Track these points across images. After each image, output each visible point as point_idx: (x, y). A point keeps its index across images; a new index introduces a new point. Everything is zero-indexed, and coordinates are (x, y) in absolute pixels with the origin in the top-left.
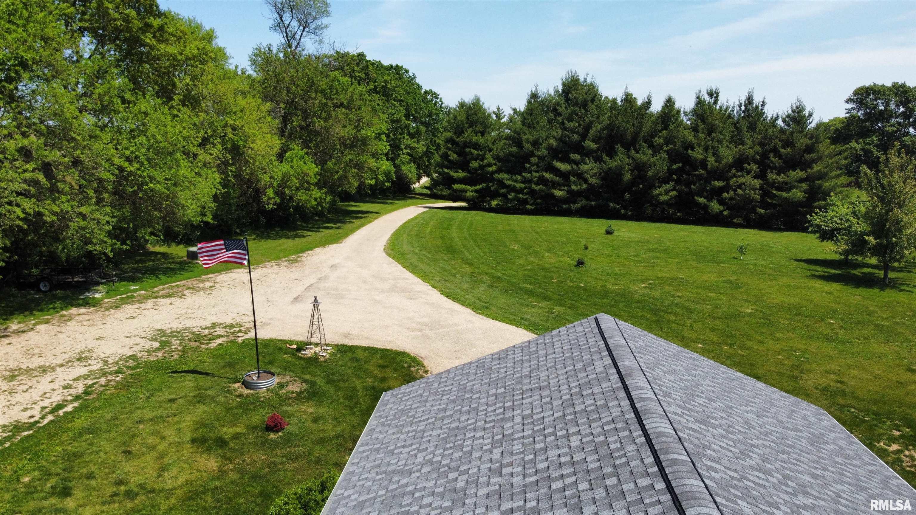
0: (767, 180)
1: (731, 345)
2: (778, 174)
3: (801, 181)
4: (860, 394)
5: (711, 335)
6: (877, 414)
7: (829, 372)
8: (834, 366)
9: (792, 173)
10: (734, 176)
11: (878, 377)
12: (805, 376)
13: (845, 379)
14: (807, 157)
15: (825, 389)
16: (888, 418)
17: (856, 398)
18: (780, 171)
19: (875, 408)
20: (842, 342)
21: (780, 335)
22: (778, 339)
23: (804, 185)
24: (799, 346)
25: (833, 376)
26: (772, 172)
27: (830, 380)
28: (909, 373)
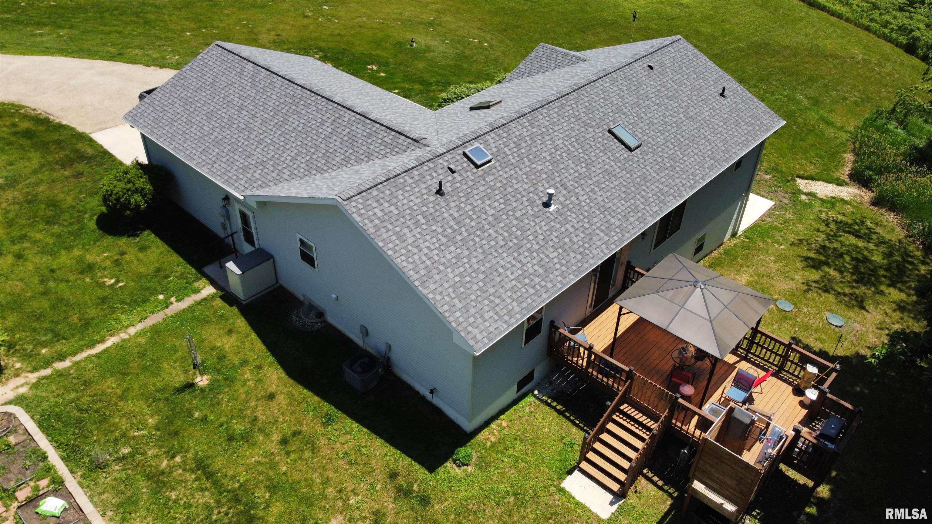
1: (206, 28)
4: (291, 39)
5: (188, 23)
6: (305, 49)
7: (269, 30)
8: (269, 26)
11: (293, 26)
12: (259, 37)
13: (279, 33)
15: (274, 42)
16: (311, 49)
17: (291, 43)
19: (301, 46)
20: (263, 7)
21: (226, 12)
22: (228, 15)
24: (242, 17)
25: (273, 33)
27: (272, 36)
28: (305, 19)
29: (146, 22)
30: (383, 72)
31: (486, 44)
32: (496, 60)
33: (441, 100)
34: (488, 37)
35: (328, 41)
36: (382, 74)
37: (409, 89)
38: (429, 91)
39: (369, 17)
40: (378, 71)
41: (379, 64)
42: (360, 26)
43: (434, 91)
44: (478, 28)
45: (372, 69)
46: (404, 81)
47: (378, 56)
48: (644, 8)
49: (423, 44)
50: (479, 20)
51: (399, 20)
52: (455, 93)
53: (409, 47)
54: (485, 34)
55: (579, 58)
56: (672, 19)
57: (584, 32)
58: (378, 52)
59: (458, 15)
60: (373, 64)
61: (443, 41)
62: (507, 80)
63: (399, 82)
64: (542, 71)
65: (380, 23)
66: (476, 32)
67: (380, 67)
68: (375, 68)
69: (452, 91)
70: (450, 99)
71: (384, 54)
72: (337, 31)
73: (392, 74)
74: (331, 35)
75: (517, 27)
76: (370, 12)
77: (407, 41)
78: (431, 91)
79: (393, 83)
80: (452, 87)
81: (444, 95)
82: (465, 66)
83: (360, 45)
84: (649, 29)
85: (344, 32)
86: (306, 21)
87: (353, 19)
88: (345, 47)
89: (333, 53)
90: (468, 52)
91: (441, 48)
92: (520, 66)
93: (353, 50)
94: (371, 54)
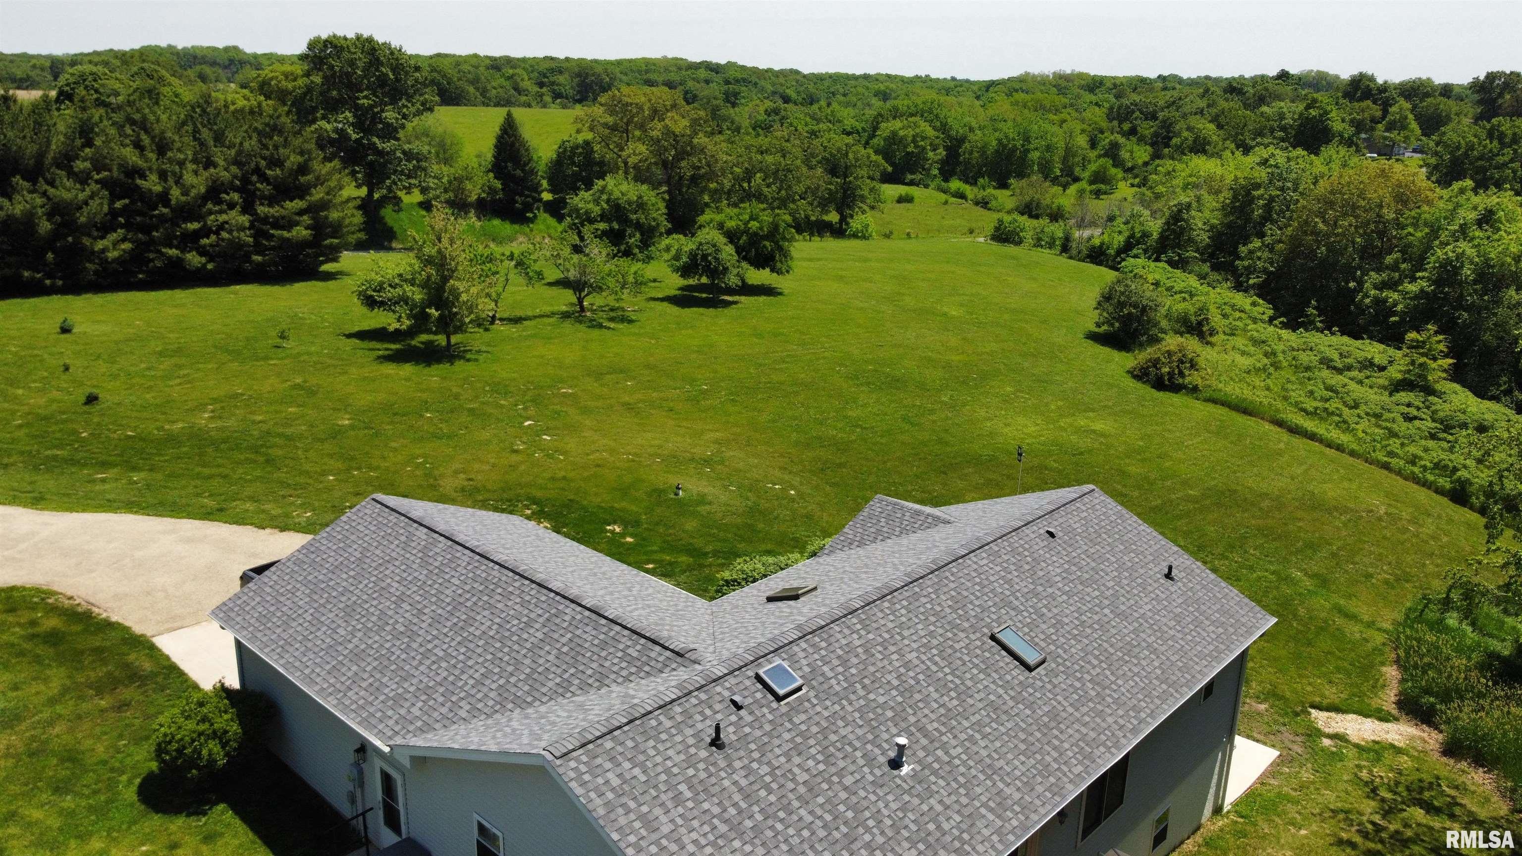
0: (257, 214)
1: (359, 468)
2: (270, 205)
3: (301, 213)
4: (489, 485)
5: (332, 462)
7: (456, 472)
8: (457, 466)
9: (288, 204)
10: (210, 213)
11: (494, 465)
12: (440, 481)
13: (473, 476)
14: (303, 179)
15: (463, 490)
17: (488, 491)
18: (272, 201)
20: (449, 437)
21: (394, 444)
22: (395, 450)
23: (305, 217)
24: (418, 452)
25: (462, 476)
26: (262, 204)
27: (462, 480)
28: (514, 455)
29: (267, 461)
30: (631, 536)
31: (792, 492)
32: (809, 517)
33: (721, 583)
34: (796, 481)
35: (546, 488)
36: (629, 539)
37: (671, 564)
38: (701, 566)
39: (612, 451)
40: (623, 535)
41: (625, 523)
42: (598, 466)
43: (710, 566)
44: (780, 468)
45: (613, 532)
46: (662, 550)
47: (623, 510)
48: (1035, 438)
49: (695, 492)
50: (782, 456)
51: (658, 456)
52: (743, 572)
53: (672, 496)
54: (791, 476)
55: (938, 518)
56: (1081, 453)
57: (945, 473)
58: (624, 504)
59: (748, 448)
60: (615, 523)
61: (726, 487)
62: (826, 551)
63: (656, 552)
64: (880, 538)
65: (629, 461)
66: (778, 473)
67: (626, 527)
68: (618, 530)
69: (739, 567)
70: (735, 580)
71: (634, 508)
72: (563, 473)
73: (644, 539)
74: (553, 479)
75: (841, 465)
76: (612, 444)
77: (670, 487)
78: (706, 566)
79: (646, 553)
80: (738, 560)
81: (727, 575)
82: (761, 526)
83: (596, 494)
84: (1046, 469)
85: (571, 475)
86: (515, 458)
87: (588, 455)
88: (572, 497)
89: (553, 506)
90: (764, 504)
91: (723, 498)
92: (846, 530)
93: (585, 503)
94: (612, 507)
